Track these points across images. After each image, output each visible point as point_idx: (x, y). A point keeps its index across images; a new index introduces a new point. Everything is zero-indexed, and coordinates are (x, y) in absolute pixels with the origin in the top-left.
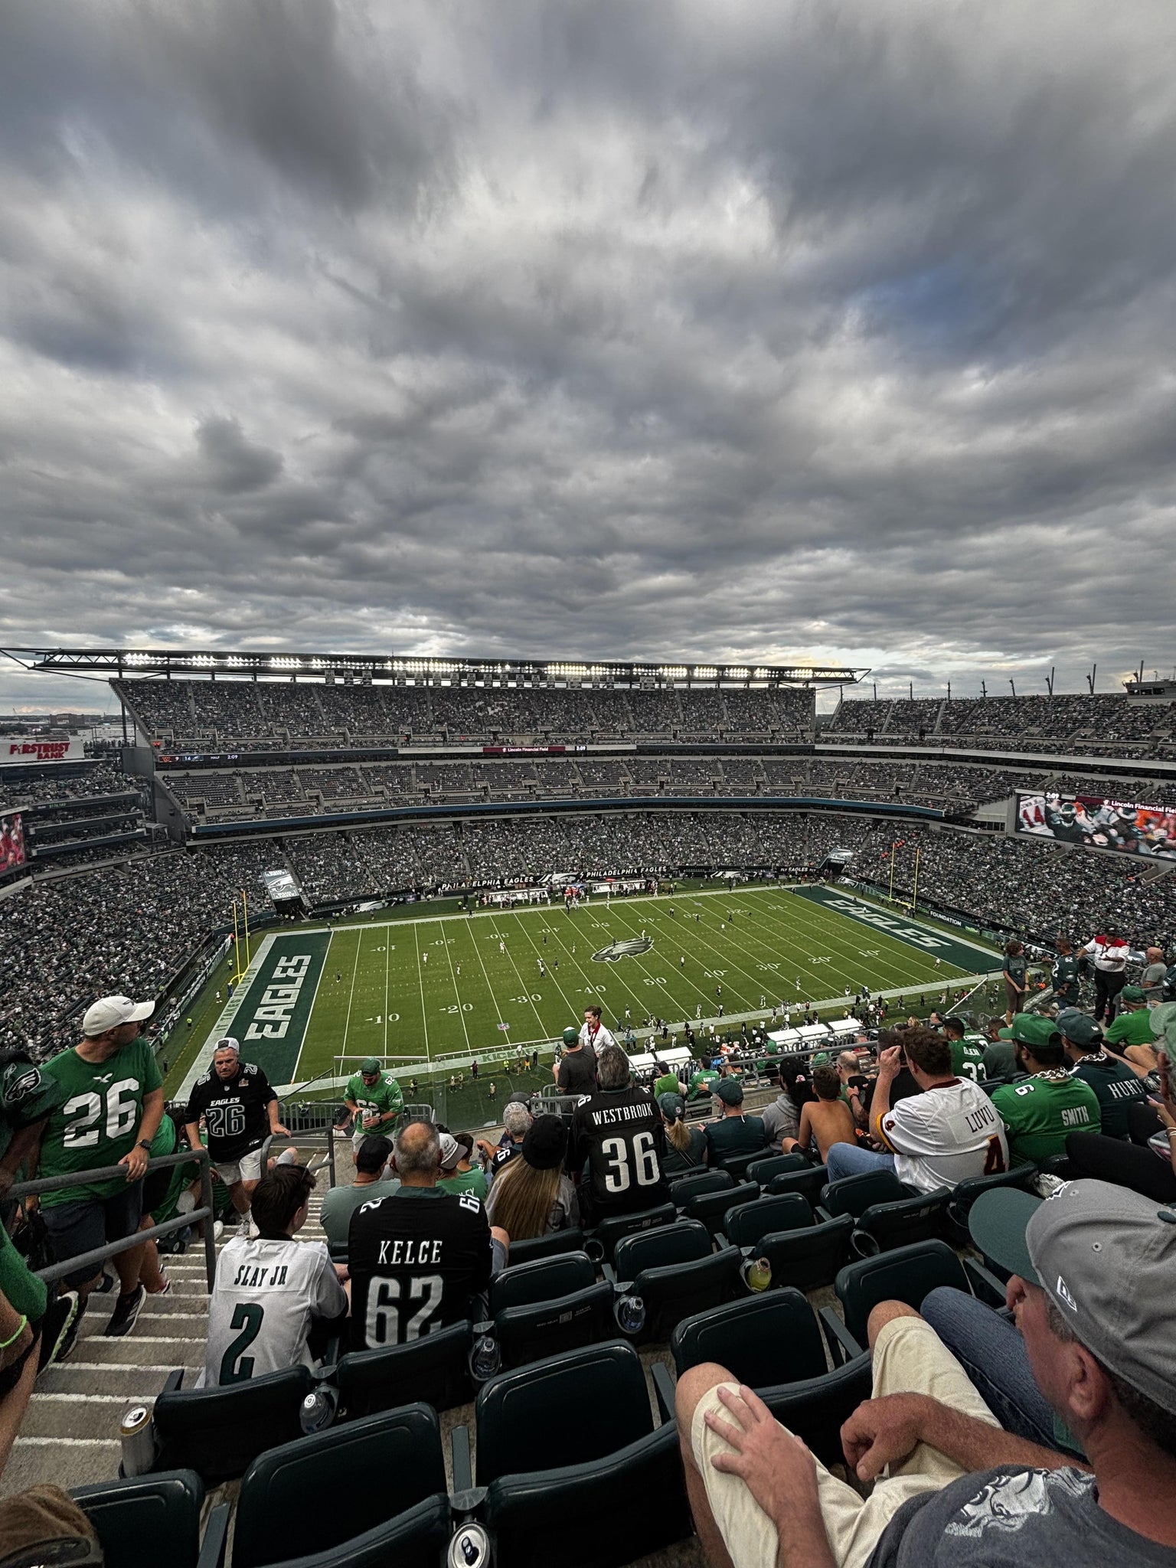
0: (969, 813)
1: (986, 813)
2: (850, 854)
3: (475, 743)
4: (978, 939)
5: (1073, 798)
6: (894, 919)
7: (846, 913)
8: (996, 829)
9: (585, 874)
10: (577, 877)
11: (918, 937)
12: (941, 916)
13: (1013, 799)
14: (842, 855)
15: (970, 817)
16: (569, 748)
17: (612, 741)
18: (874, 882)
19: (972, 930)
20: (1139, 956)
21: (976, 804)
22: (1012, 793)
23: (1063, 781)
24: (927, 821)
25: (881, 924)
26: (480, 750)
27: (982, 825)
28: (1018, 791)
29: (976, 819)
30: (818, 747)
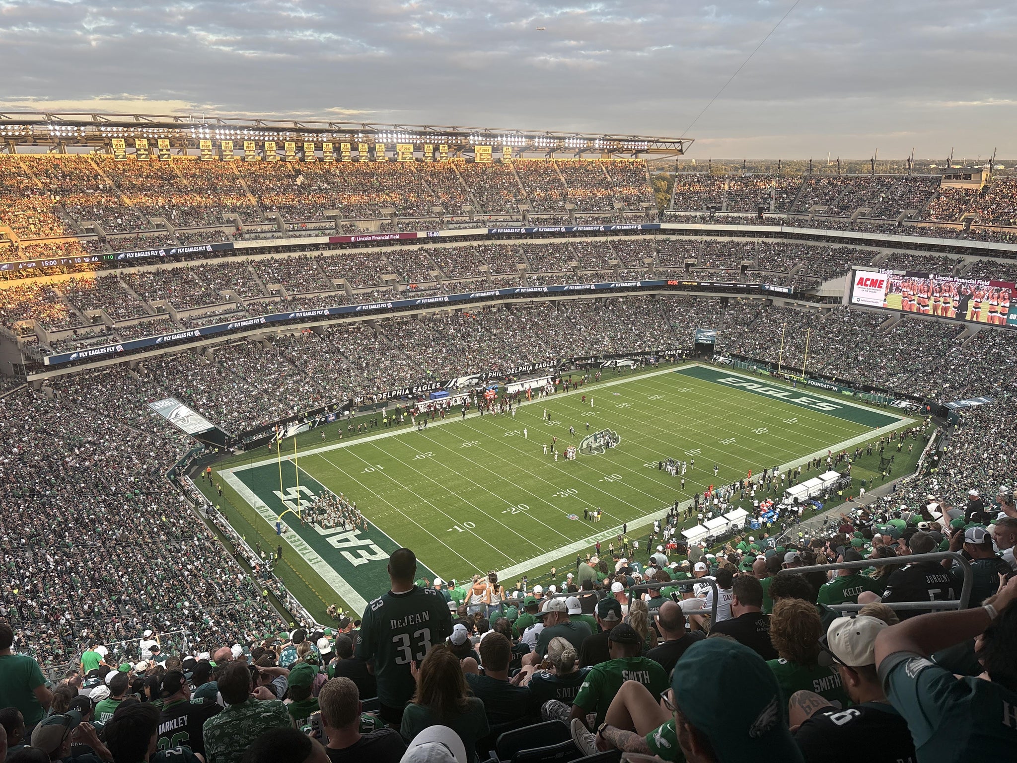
0: (813, 289)
1: (828, 288)
2: (713, 333)
3: (322, 231)
4: (853, 399)
5: (904, 273)
6: (786, 390)
7: (743, 388)
8: (835, 302)
9: (487, 375)
10: (480, 378)
11: (814, 403)
12: (818, 384)
13: (850, 274)
14: (708, 335)
15: (813, 293)
16: (421, 235)
17: (460, 225)
18: (747, 359)
19: (848, 393)
20: (980, 401)
21: (819, 280)
22: (849, 269)
23: (894, 258)
24: (771, 298)
25: (778, 395)
26: (326, 240)
27: (822, 299)
28: (854, 267)
29: (819, 294)
30: (664, 226)
